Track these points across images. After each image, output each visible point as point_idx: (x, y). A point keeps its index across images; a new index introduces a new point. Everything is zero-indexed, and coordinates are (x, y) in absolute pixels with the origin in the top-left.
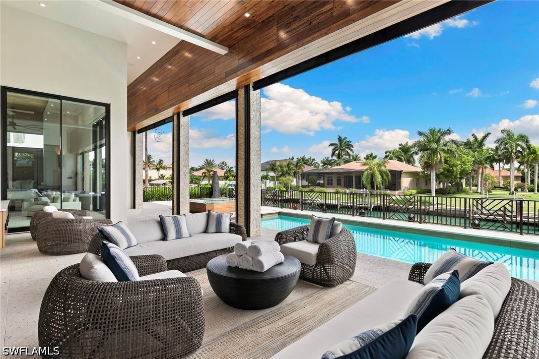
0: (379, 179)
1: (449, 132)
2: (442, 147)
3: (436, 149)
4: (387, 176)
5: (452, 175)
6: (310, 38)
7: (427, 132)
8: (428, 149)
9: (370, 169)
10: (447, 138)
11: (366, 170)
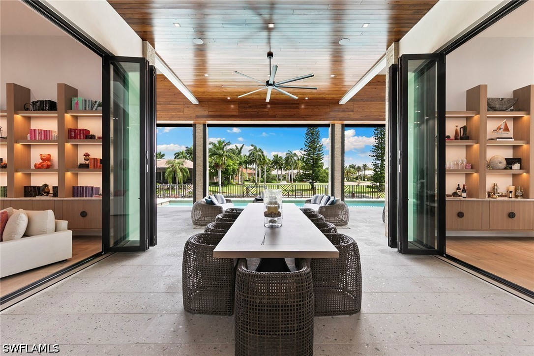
0: (180, 175)
1: (229, 144)
2: (225, 154)
3: (223, 155)
4: (187, 172)
5: (228, 172)
6: (258, 119)
7: (216, 143)
8: (217, 154)
9: (172, 166)
10: (228, 147)
11: (168, 168)
